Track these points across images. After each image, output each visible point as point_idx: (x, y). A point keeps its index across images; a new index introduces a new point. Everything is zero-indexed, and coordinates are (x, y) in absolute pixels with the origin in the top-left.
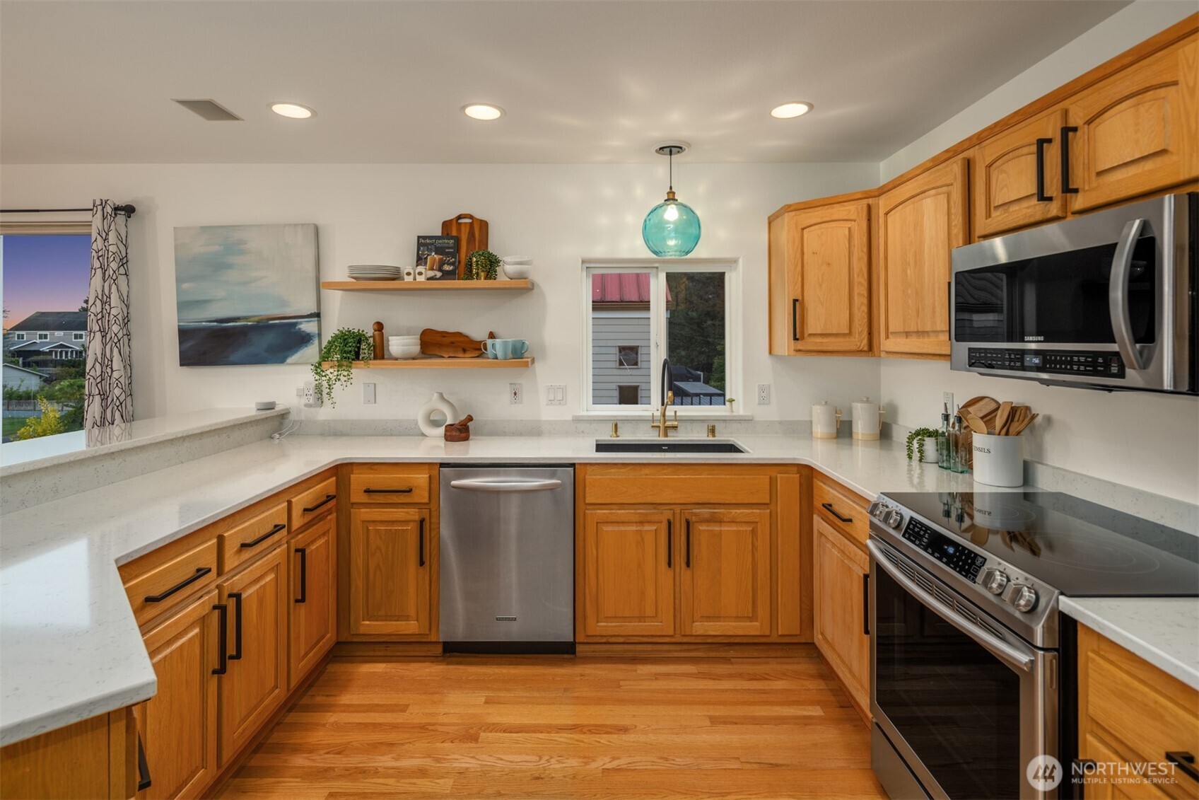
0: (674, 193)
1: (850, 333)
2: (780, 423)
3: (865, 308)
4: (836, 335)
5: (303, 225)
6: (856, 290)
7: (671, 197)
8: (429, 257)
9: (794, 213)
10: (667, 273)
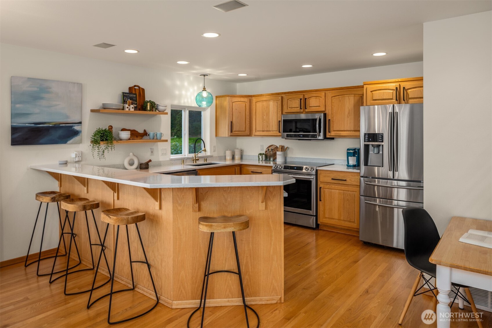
0: (205, 88)
1: (245, 131)
2: (219, 157)
3: (249, 124)
4: (242, 131)
5: (78, 83)
6: (247, 120)
7: (204, 89)
8: (128, 101)
9: (230, 97)
10: (189, 111)
